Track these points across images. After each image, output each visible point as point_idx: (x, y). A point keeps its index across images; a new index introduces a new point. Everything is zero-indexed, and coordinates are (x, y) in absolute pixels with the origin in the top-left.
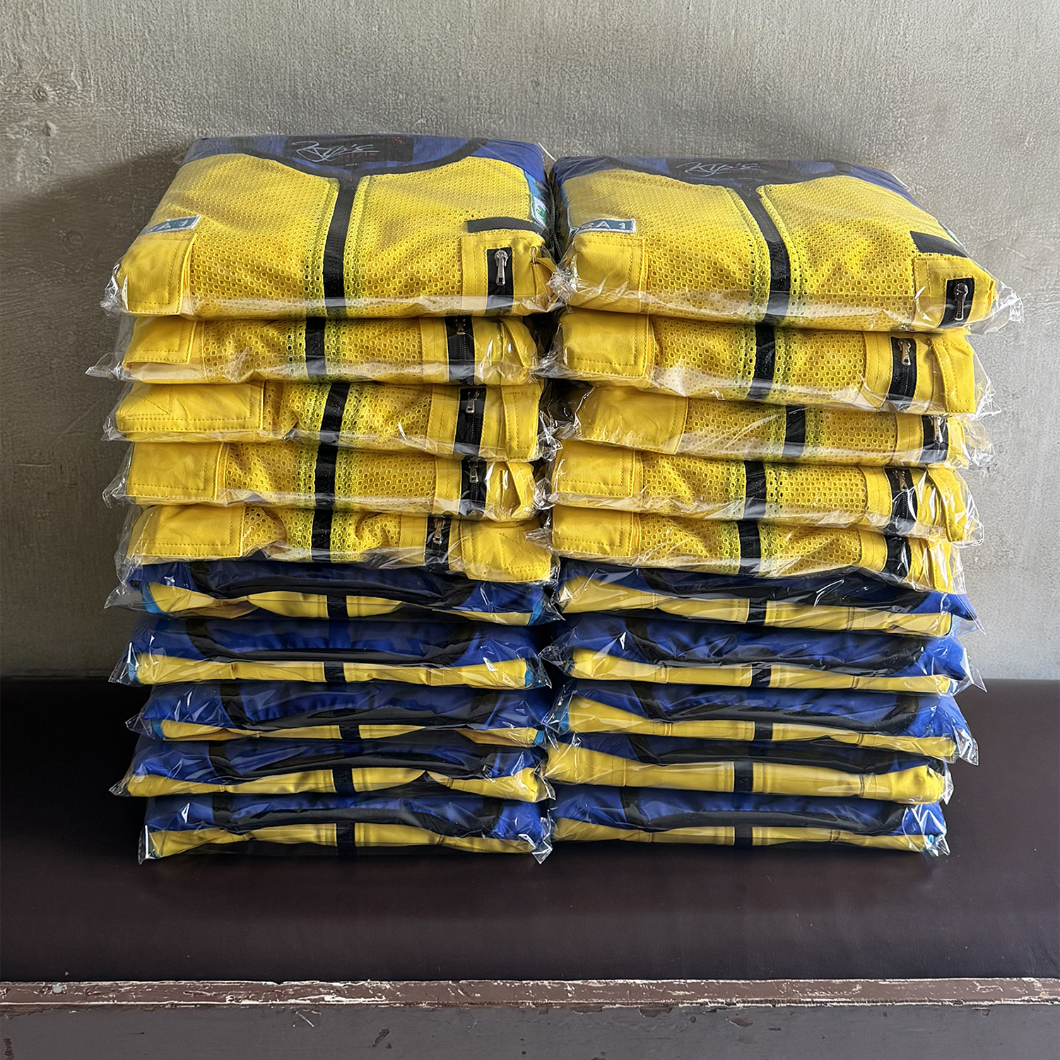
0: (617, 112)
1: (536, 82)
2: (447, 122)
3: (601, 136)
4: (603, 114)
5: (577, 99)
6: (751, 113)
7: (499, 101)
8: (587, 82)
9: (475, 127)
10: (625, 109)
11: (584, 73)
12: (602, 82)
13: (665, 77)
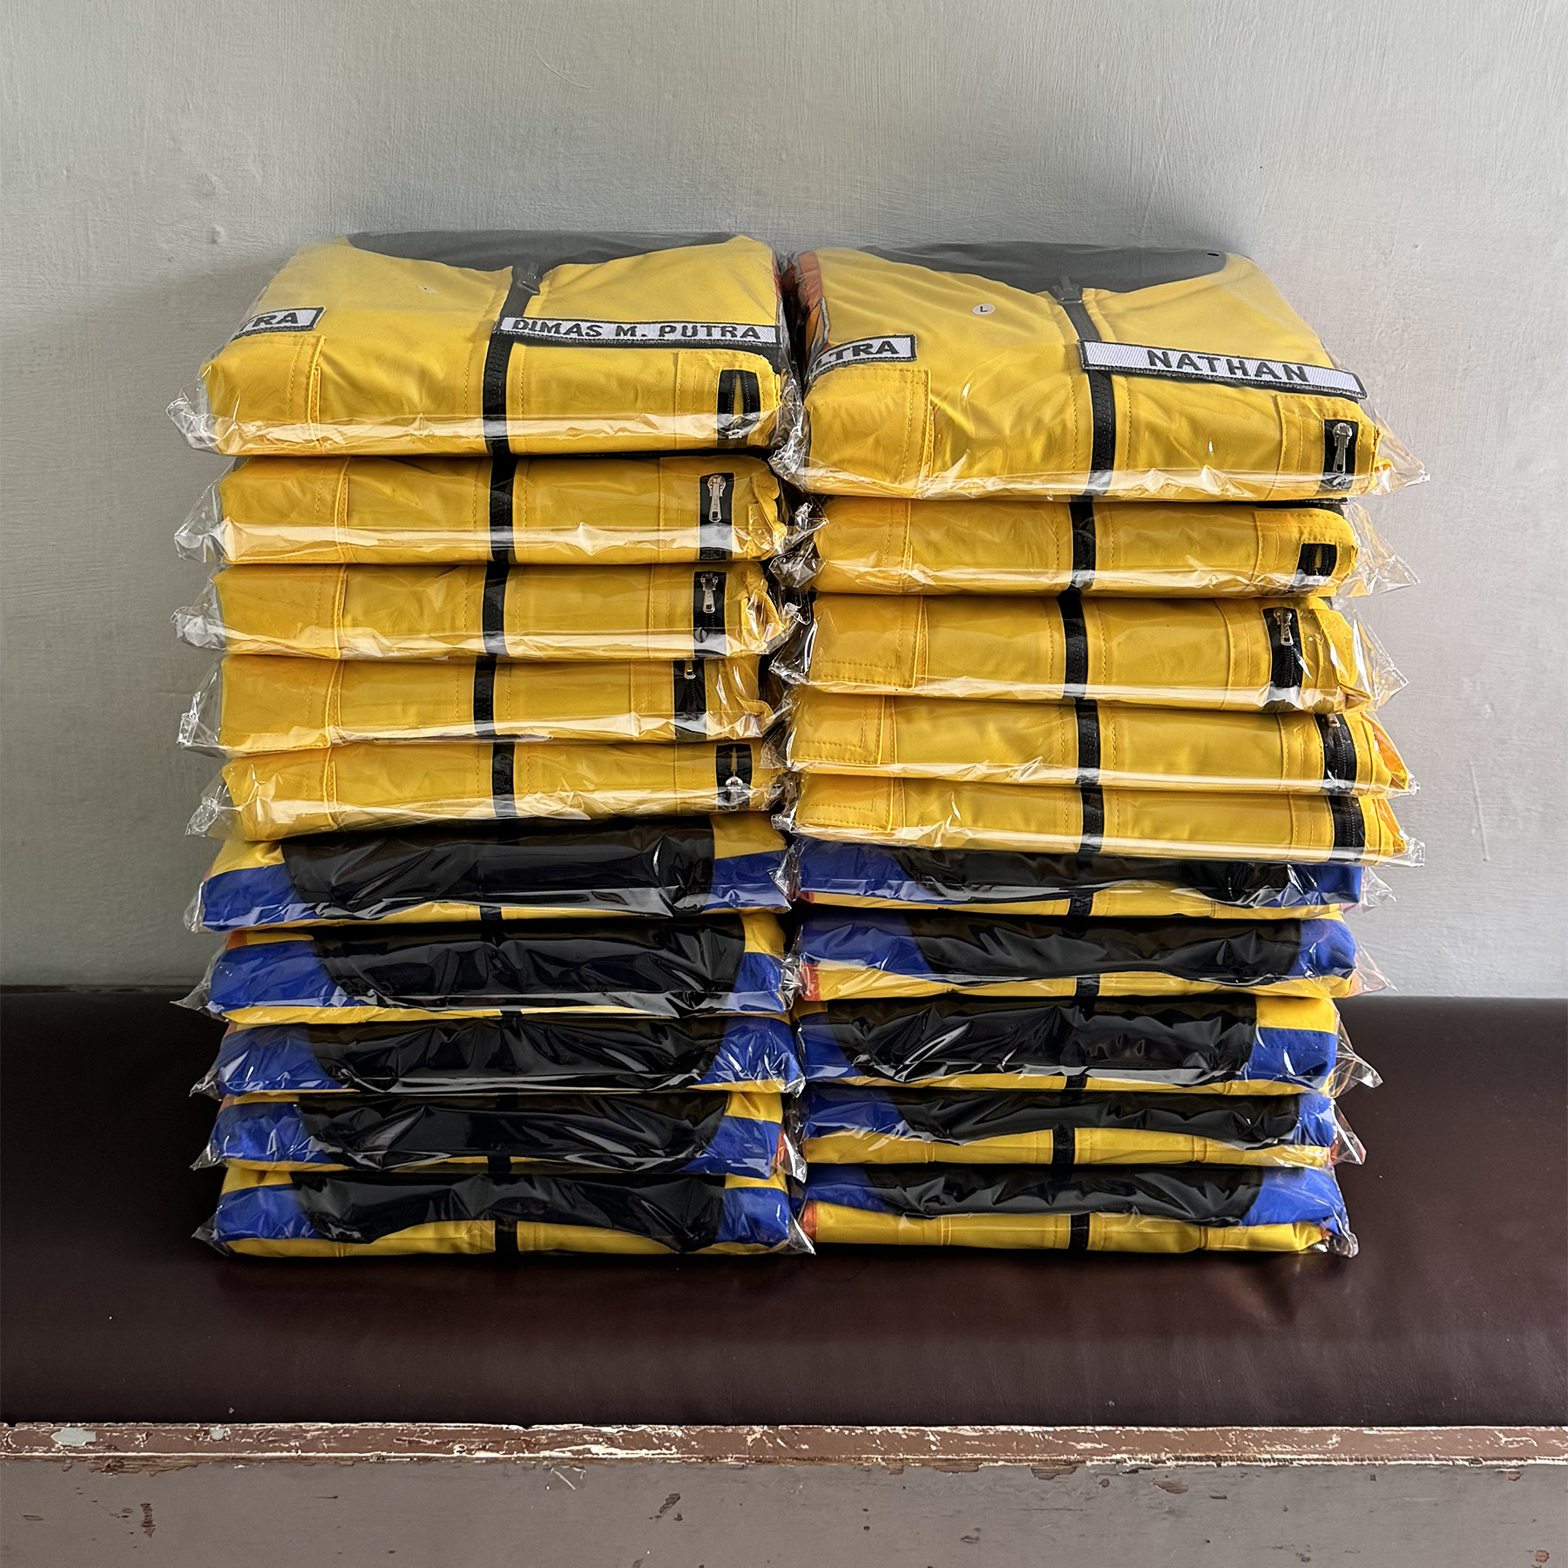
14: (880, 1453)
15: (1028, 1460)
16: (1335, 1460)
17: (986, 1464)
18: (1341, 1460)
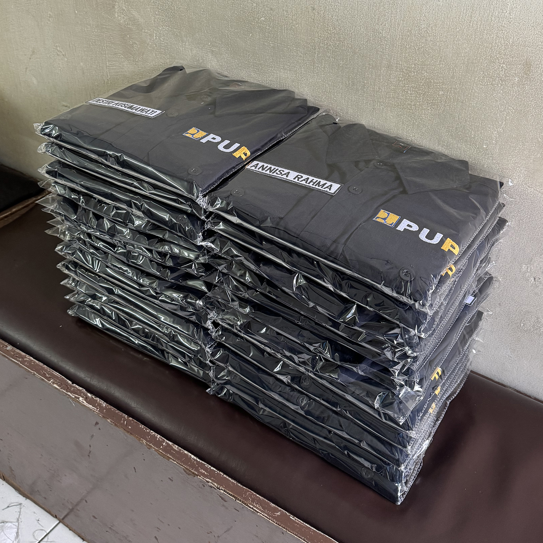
0: (350, 31)
1: (313, 8)
2: (274, 21)
3: (342, 43)
4: (344, 31)
5: (332, 20)
6: (418, 44)
7: (296, 15)
8: (337, 12)
9: (285, 26)
10: (355, 30)
11: (336, 6)
12: (344, 13)
13: (375, 16)
14: (147, 441)
15: (183, 466)
16: (271, 520)
17: (171, 460)
18: (273, 521)
